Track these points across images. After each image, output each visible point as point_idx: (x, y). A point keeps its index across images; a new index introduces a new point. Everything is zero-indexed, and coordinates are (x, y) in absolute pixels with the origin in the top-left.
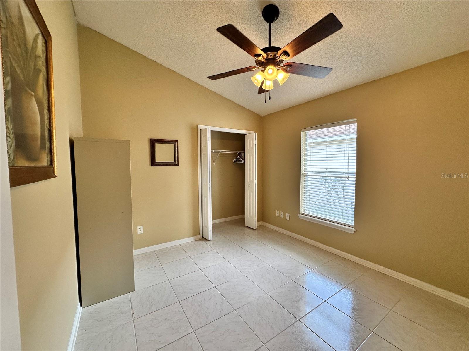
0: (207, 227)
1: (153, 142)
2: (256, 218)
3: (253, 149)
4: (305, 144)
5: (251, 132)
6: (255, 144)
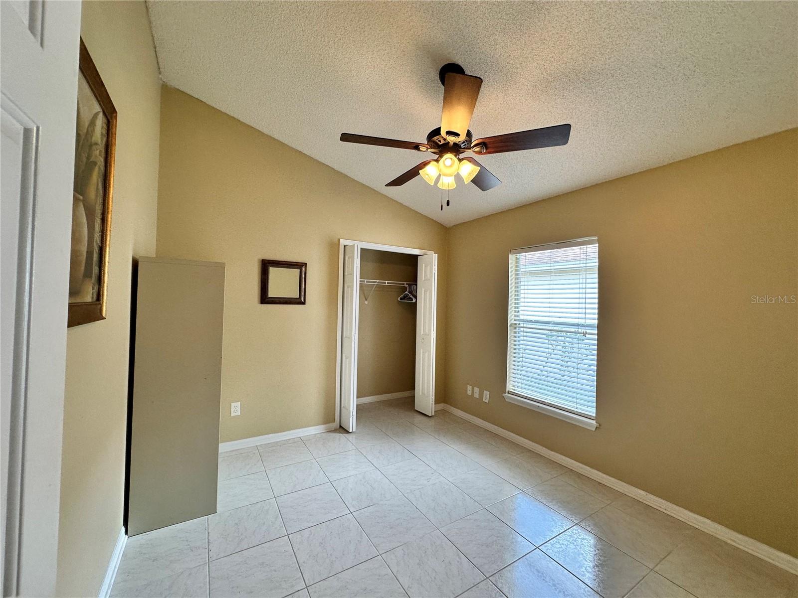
0: (348, 409)
1: (266, 265)
2: (432, 398)
3: (430, 280)
4: (517, 275)
5: (429, 252)
6: (434, 272)
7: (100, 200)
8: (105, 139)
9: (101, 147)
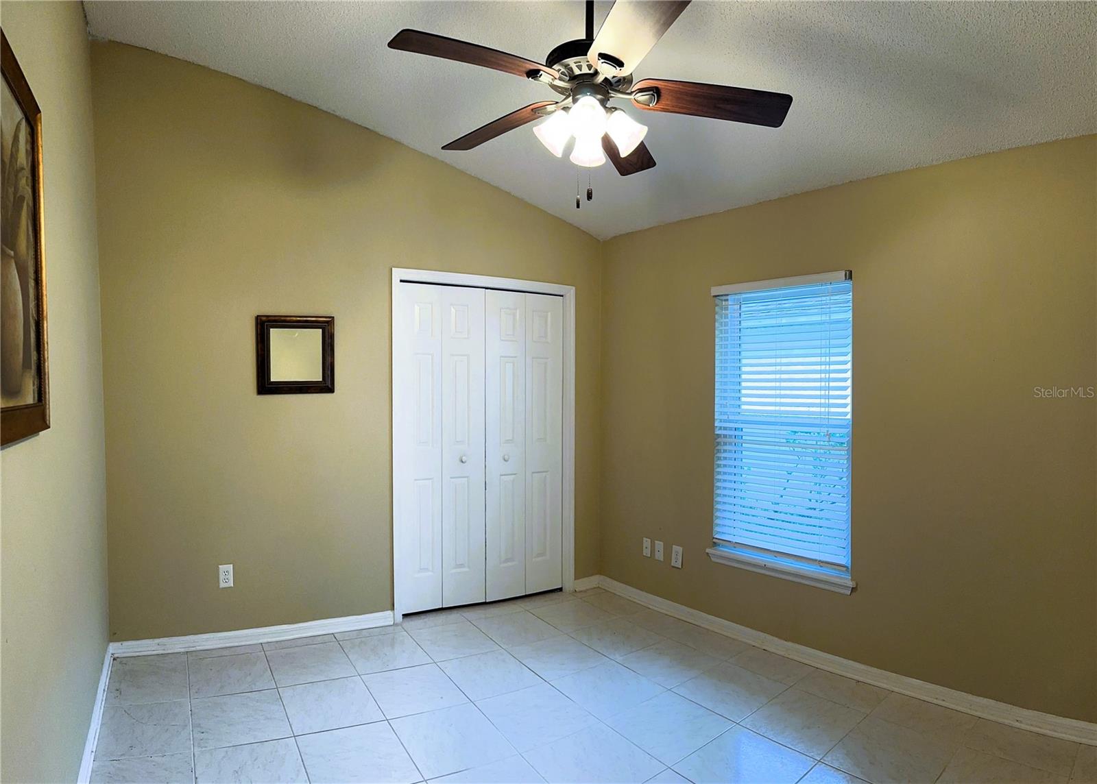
7: (32, 253)
8: (30, 158)
9: (27, 172)
